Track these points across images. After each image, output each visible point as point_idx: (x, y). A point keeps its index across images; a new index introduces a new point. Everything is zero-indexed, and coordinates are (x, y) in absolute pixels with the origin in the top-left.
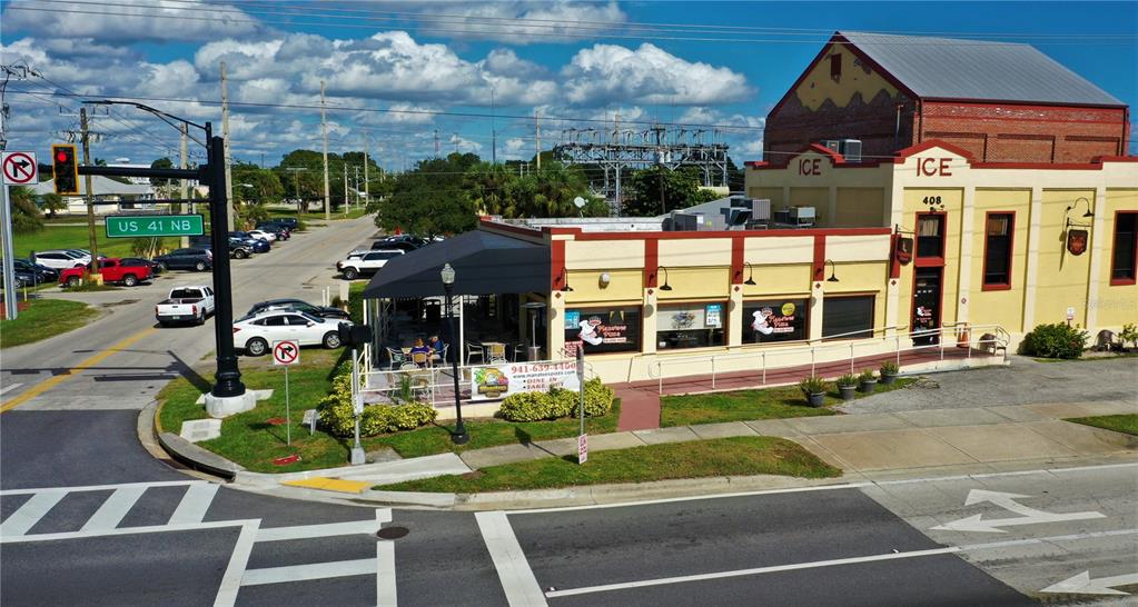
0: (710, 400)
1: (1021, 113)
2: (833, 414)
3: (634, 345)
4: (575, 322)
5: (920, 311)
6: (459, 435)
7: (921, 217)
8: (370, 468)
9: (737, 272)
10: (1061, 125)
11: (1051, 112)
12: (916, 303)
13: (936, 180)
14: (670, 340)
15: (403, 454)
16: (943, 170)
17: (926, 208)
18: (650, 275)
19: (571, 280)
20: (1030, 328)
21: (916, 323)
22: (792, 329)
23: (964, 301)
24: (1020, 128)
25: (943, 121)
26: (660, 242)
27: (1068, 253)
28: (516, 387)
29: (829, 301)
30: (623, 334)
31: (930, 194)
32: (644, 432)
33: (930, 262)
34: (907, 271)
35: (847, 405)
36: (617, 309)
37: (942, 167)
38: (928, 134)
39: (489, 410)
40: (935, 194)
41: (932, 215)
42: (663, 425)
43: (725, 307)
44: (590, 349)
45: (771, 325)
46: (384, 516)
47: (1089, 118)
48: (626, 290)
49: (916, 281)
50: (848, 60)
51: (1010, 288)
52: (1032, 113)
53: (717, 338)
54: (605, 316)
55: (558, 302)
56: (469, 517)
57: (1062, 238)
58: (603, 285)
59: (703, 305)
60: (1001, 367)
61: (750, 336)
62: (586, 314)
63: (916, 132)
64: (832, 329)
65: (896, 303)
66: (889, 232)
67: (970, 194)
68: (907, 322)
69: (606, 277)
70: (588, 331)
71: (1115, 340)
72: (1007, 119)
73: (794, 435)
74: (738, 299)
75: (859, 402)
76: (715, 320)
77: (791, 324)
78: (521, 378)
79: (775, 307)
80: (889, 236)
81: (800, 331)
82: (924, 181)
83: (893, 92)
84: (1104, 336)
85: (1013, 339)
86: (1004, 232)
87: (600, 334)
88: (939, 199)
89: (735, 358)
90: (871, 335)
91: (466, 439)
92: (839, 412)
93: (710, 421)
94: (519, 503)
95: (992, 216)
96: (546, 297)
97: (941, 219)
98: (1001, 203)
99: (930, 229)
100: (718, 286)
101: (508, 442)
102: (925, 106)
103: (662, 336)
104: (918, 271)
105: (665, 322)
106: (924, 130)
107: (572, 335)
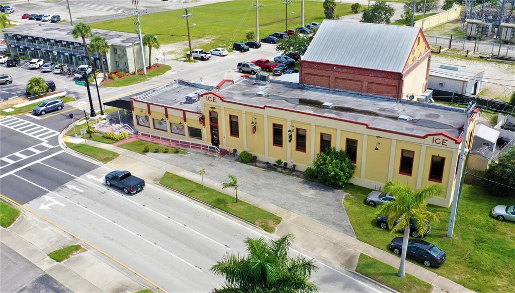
1: (345, 70)
5: (214, 136)
6: (91, 136)
9: (166, 116)
11: (360, 72)
13: (213, 103)
17: (211, 110)
18: (149, 112)
20: (244, 150)
23: (224, 137)
24: (345, 76)
25: (311, 70)
26: (150, 105)
27: (253, 132)
29: (189, 128)
31: (211, 106)
33: (214, 125)
34: (208, 126)
37: (214, 100)
41: (213, 112)
42: (117, 146)
47: (380, 76)
49: (211, 129)
51: (238, 138)
57: (252, 127)
58: (141, 112)
65: (206, 133)
66: (201, 114)
67: (222, 109)
72: (339, 72)
74: (168, 122)
82: (209, 103)
86: (237, 121)
88: (215, 108)
95: (231, 116)
97: (216, 113)
98: (233, 113)
99: (215, 116)
102: (303, 64)
104: (211, 126)
106: (303, 72)
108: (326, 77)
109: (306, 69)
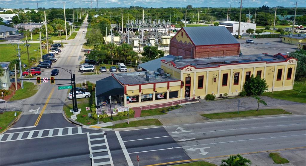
0: (149, 111)
1: (216, 47)
2: (166, 114)
3: (138, 101)
4: (128, 98)
5: (186, 93)
6: (112, 119)
7: (186, 78)
8: (100, 124)
9: (154, 89)
10: (225, 48)
11: (223, 46)
12: (186, 92)
13: (189, 72)
14: (144, 100)
15: (104, 122)
16: (190, 70)
17: (187, 76)
18: (140, 91)
19: (127, 93)
20: (206, 95)
21: (186, 95)
22: (164, 97)
23: (194, 91)
24: (216, 50)
25: (200, 50)
26: (142, 85)
27: (214, 82)
28: (119, 111)
29: (170, 92)
30: (136, 99)
31: (188, 74)
32: (138, 118)
33: (188, 85)
34: (184, 87)
35: (169, 112)
36: (135, 96)
37: (190, 69)
38: (197, 52)
39: (115, 114)
40: (189, 74)
41: (188, 77)
42: (140, 117)
43: (152, 94)
44: (130, 102)
45: (160, 97)
46: (104, 132)
47: (231, 46)
48: (136, 93)
49: (186, 89)
50: (184, 34)
51: (203, 88)
52: (219, 46)
53: (151, 99)
54: (133, 97)
55: (125, 96)
56: (114, 132)
57: (213, 79)
58: (133, 92)
59: (149, 94)
60: (198, 103)
61: (157, 98)
62: (130, 97)
63: (195, 53)
64: (170, 97)
65: (182, 92)
66: (181, 81)
67: (195, 74)
68: (184, 95)
69: (133, 91)
70: (130, 99)
71: (223, 96)
72: (214, 48)
73: (158, 118)
74: (155, 93)
75: (171, 111)
76: (151, 97)
77: (164, 96)
78: (120, 110)
79: (161, 94)
80: (180, 82)
81: (165, 97)
82: (187, 72)
83: (191, 43)
84: (221, 95)
85: (203, 97)
86: (202, 79)
87: (132, 100)
88: (190, 75)
89: (154, 102)
90: (178, 97)
91: (112, 120)
92: (167, 114)
93: (148, 115)
94: (120, 130)
95: (199, 76)
96: (123, 95)
97: (190, 78)
98: (201, 75)
99: (188, 79)
100: (151, 91)
101: (118, 120)
102: (196, 47)
103: (142, 99)
104: (186, 87)
105: (143, 97)
106: (196, 52)
107: (128, 100)
108: (207, 52)
109: (198, 50)
